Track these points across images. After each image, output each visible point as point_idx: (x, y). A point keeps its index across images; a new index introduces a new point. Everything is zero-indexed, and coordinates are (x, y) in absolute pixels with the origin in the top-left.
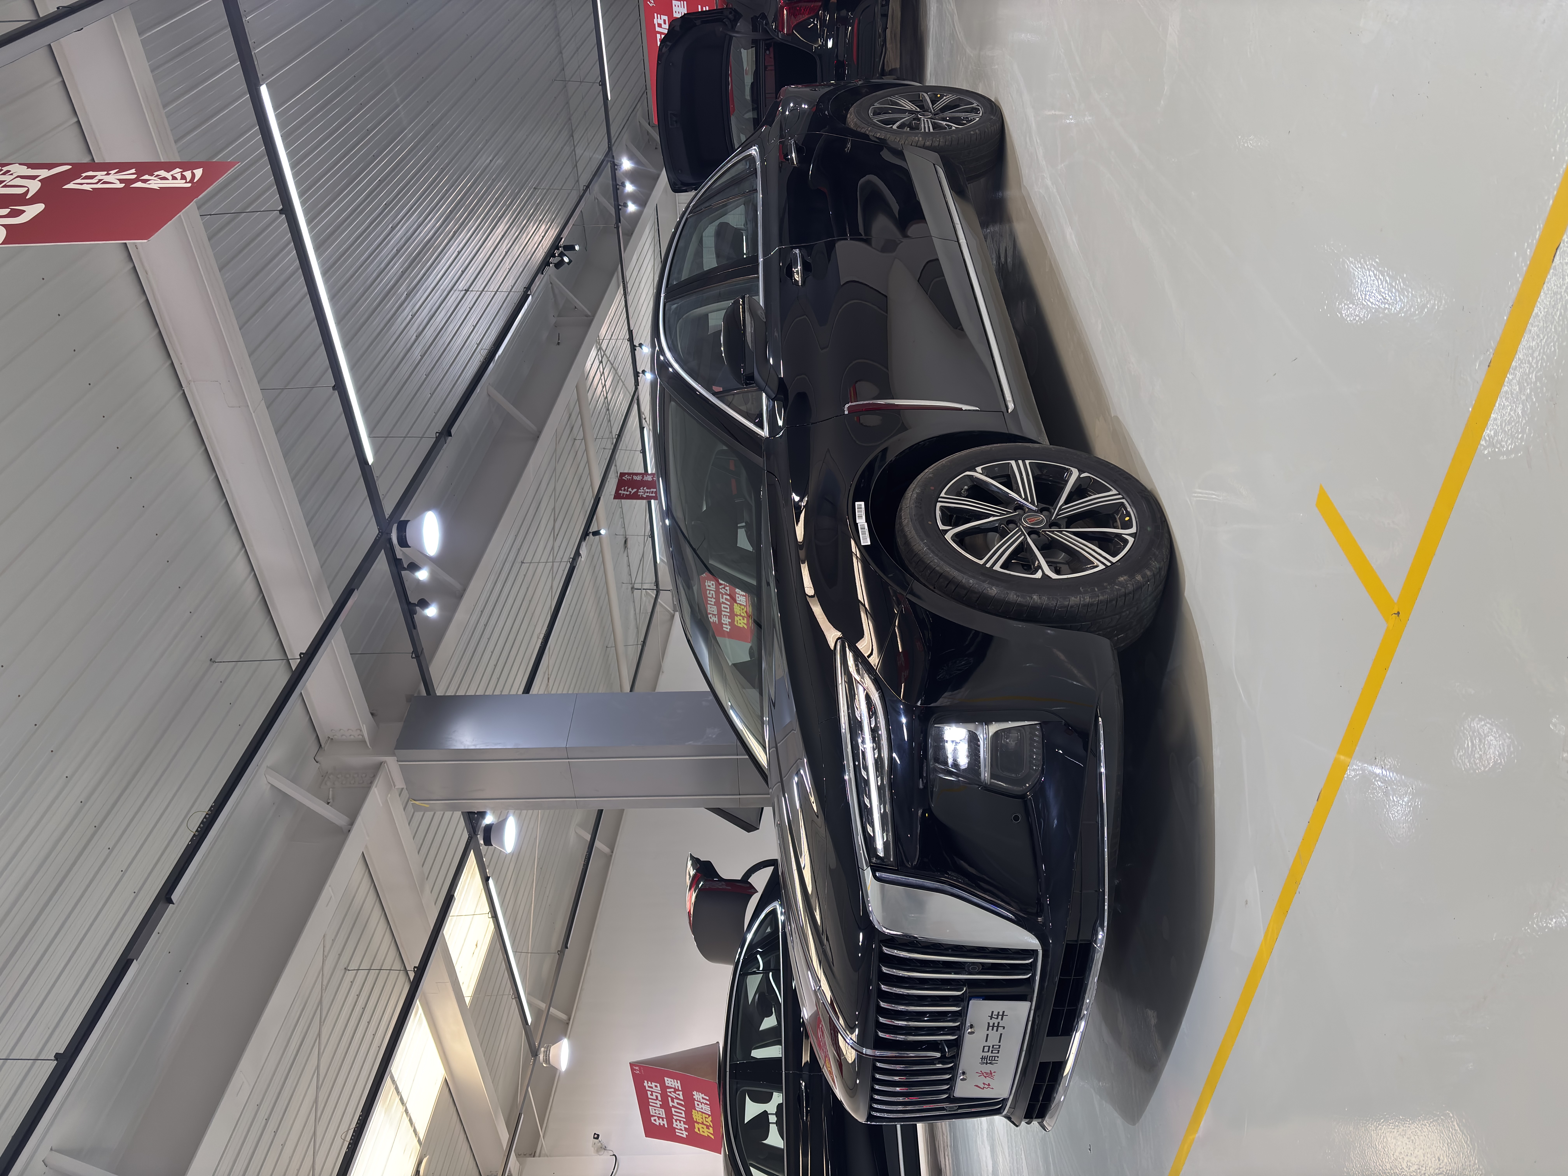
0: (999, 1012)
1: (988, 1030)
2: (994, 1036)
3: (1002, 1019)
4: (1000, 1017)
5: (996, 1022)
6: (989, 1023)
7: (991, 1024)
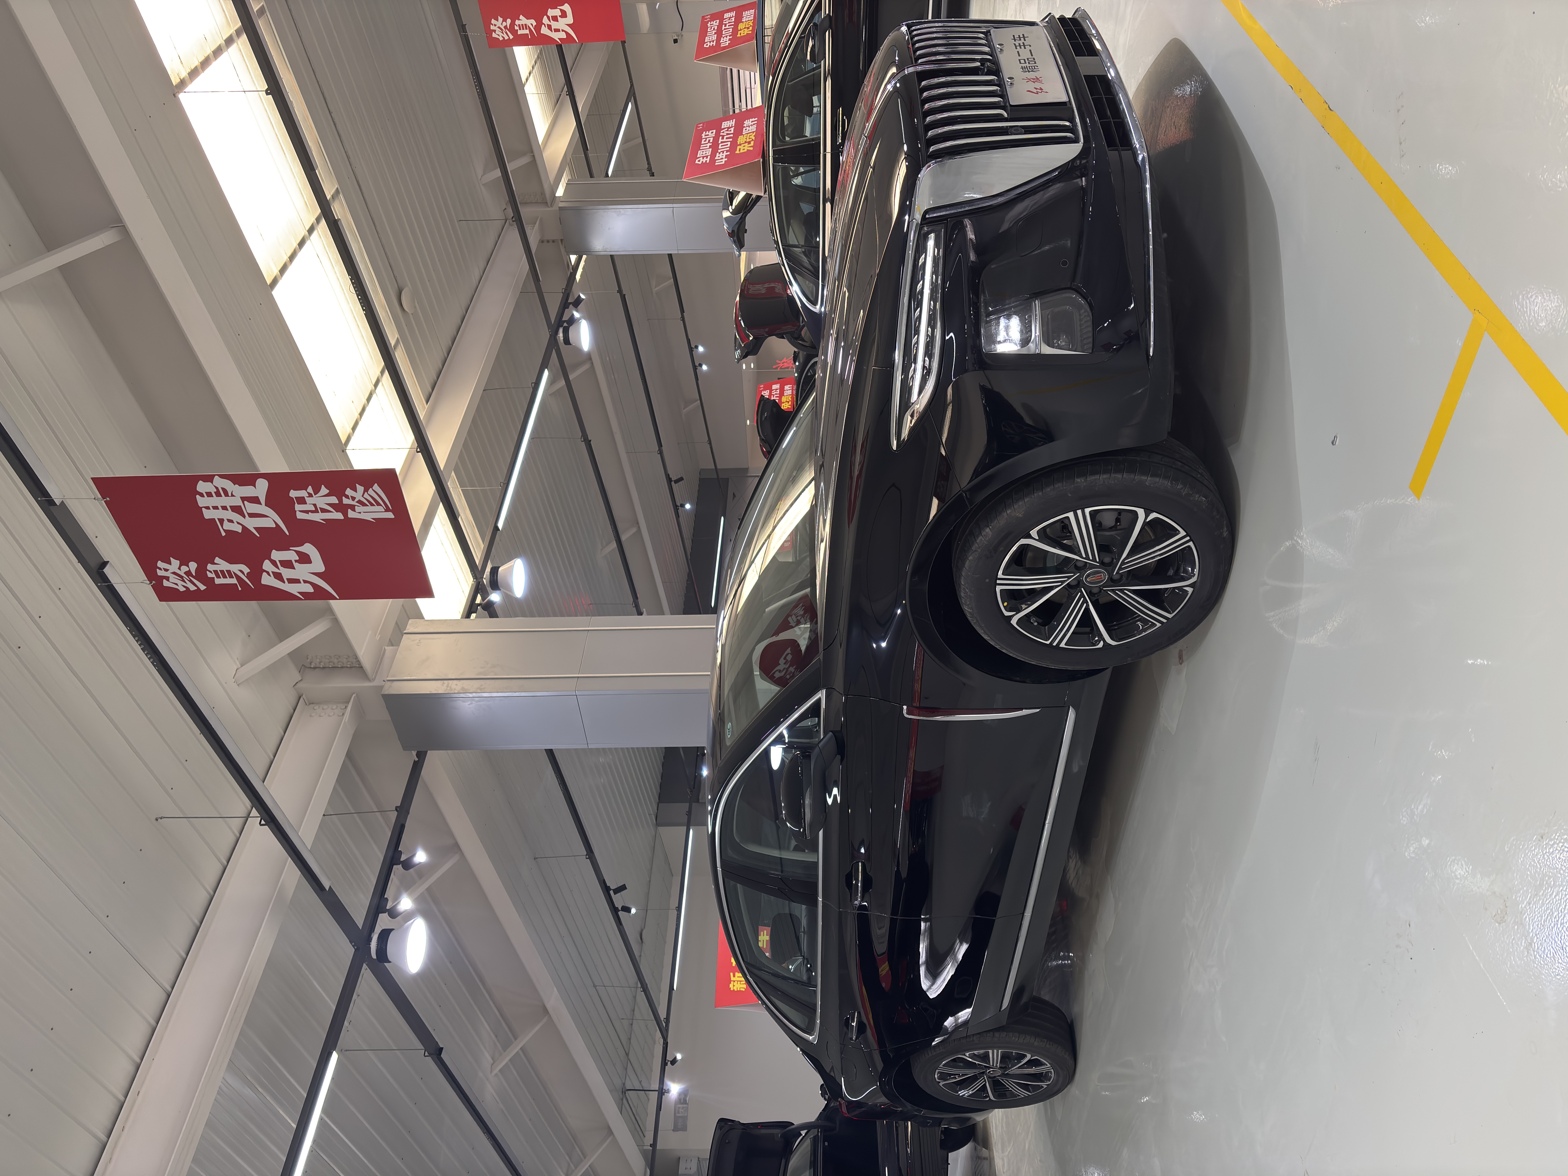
0: (1019, 36)
1: (1016, 48)
2: (1025, 54)
3: (1025, 40)
4: (1022, 39)
5: (1021, 43)
6: (1015, 44)
7: (1017, 45)
